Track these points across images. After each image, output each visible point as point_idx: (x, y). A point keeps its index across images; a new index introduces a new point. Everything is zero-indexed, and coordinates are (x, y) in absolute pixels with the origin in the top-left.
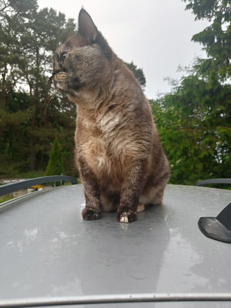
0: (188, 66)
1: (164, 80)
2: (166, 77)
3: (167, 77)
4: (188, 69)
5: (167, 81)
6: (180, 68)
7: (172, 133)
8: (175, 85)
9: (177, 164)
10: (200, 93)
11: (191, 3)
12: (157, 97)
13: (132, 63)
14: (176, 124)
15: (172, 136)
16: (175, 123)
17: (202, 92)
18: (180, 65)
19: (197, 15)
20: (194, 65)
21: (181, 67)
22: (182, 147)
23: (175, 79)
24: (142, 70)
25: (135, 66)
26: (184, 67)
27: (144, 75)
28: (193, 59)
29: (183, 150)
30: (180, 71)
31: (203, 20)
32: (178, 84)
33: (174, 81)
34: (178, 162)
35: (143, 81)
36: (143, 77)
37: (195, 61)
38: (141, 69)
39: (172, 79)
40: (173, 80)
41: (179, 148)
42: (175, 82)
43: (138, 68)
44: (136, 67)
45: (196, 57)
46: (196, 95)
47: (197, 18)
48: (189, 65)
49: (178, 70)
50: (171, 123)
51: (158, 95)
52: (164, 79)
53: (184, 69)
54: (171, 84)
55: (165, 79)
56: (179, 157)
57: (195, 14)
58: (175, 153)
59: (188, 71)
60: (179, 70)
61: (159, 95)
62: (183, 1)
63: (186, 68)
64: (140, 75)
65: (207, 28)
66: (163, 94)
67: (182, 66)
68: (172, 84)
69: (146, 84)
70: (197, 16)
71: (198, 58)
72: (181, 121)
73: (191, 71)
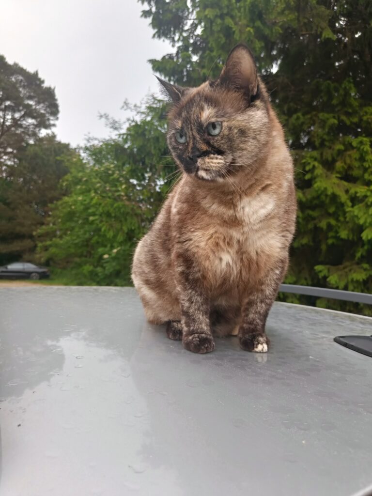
0: (138, 104)
1: (99, 118)
2: (103, 114)
3: (105, 114)
4: (139, 110)
5: (103, 119)
6: (126, 103)
7: (112, 205)
8: (116, 129)
9: (113, 255)
10: (160, 150)
11: (151, 9)
12: (85, 142)
13: (36, 74)
14: (118, 191)
15: (111, 210)
16: (114, 189)
17: (163, 150)
18: (126, 99)
19: (156, 30)
20: (148, 105)
21: (128, 103)
22: (125, 229)
23: (117, 119)
24: (54, 90)
25: (42, 79)
26: (134, 104)
27: (56, 100)
28: (146, 96)
29: (127, 234)
30: (126, 110)
31: (164, 41)
32: (121, 128)
33: (115, 122)
34: (115, 251)
35: (54, 110)
36: (55, 102)
37: (149, 99)
38: (52, 87)
39: (112, 118)
40: (114, 120)
41: (121, 229)
42: (117, 125)
43: (46, 85)
44: (43, 82)
45: (150, 94)
46: (153, 152)
47: (156, 36)
48: (141, 104)
49: (123, 107)
50: (108, 189)
51: (88, 141)
52: (99, 115)
53: (132, 106)
54: (111, 125)
55: (101, 116)
56: (121, 244)
57: (154, 27)
58: (115, 237)
59: (138, 113)
60: (125, 107)
61: (90, 140)
62: (140, 2)
63: (135, 106)
64: (48, 98)
65: (168, 55)
66: (96, 139)
67: (129, 101)
68: (112, 127)
69: (60, 115)
70: (157, 32)
71: (152, 96)
72: (125, 188)
73: (143, 113)
